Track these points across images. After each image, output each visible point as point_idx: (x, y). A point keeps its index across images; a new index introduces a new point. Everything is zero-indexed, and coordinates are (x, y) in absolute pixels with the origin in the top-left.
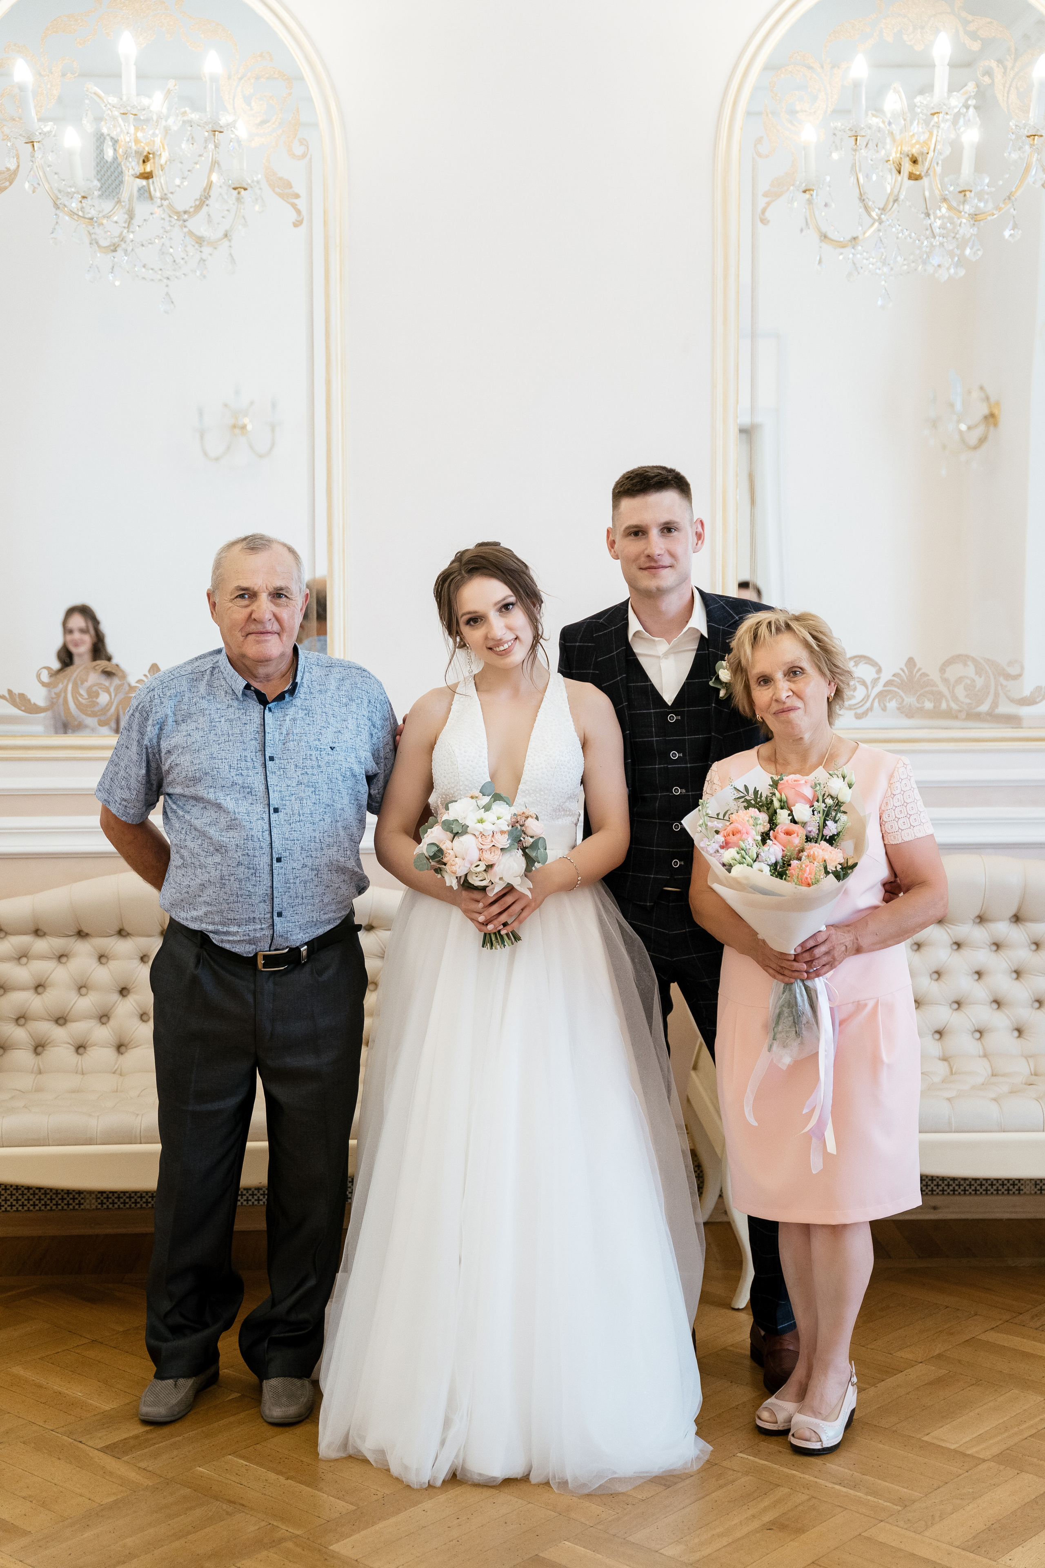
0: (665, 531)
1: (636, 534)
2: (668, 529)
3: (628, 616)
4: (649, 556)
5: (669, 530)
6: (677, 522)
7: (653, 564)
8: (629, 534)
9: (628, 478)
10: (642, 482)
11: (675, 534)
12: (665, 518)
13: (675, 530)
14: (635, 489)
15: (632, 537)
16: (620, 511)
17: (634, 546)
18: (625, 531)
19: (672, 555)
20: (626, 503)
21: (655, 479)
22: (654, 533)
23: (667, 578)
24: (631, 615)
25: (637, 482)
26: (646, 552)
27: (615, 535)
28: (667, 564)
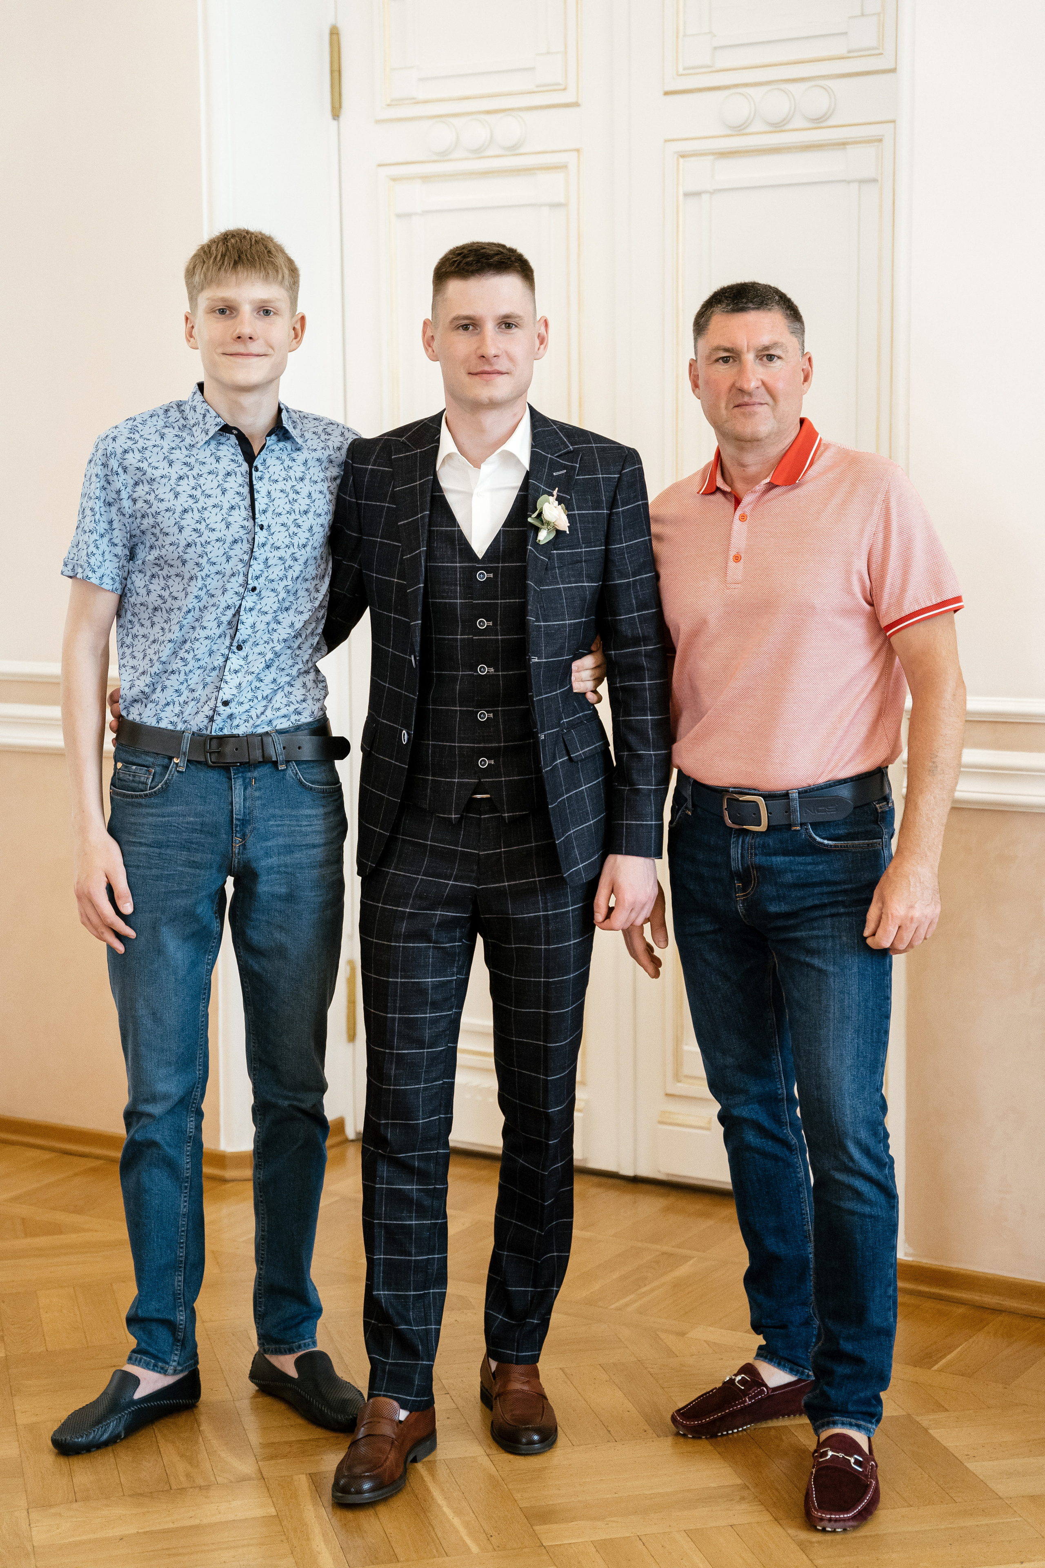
0: (503, 326)
1: (465, 327)
2: (507, 323)
3: (439, 437)
4: (483, 357)
5: (509, 326)
6: (519, 317)
7: (487, 368)
8: (457, 328)
9: (459, 254)
10: (478, 261)
11: (514, 330)
12: (505, 310)
13: (516, 326)
14: (470, 270)
15: (461, 331)
16: (445, 296)
17: (463, 344)
18: (451, 322)
19: (511, 359)
20: (455, 286)
21: (496, 258)
22: (490, 327)
23: (501, 388)
24: (445, 435)
25: (473, 261)
26: (480, 352)
27: (436, 328)
28: (503, 369)
